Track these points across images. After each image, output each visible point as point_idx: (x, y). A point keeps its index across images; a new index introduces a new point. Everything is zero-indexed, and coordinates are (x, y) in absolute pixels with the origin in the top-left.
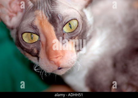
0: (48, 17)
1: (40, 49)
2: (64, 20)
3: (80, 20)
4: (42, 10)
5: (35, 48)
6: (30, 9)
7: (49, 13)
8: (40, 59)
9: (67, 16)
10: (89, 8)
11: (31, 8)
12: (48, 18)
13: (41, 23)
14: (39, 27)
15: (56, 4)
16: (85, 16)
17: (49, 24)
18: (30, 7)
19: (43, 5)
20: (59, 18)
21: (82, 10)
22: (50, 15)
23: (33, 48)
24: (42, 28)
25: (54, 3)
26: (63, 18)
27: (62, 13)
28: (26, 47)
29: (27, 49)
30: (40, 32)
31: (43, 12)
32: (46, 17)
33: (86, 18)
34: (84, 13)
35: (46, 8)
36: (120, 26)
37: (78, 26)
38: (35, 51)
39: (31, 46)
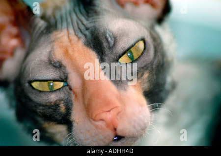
1: (72, 104)
4: (67, 27)
5: (62, 102)
6: (40, 32)
11: (42, 29)
12: (83, 39)
13: (66, 52)
15: (96, 13)
18: (40, 28)
19: (69, 20)
22: (87, 33)
23: (58, 101)
25: (92, 12)
31: (71, 31)
32: (79, 38)
35: (78, 23)
38: (62, 108)
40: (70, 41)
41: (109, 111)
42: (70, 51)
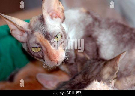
0: (44, 35)
2: (54, 35)
3: (62, 33)
4: (39, 31)
7: (44, 32)
8: (45, 60)
9: (54, 32)
10: (64, 22)
14: (40, 43)
16: (63, 28)
17: (45, 39)
19: (39, 28)
20: (50, 35)
21: (61, 25)
22: (45, 33)
24: (42, 42)
26: (53, 34)
27: (51, 31)
28: (35, 55)
29: (36, 56)
30: (42, 45)
32: (43, 35)
33: (64, 30)
34: (62, 26)
35: (42, 29)
36: (79, 24)
37: (62, 36)
38: (41, 56)
39: (38, 54)
40: (41, 37)
41: (56, 58)
42: (42, 40)
